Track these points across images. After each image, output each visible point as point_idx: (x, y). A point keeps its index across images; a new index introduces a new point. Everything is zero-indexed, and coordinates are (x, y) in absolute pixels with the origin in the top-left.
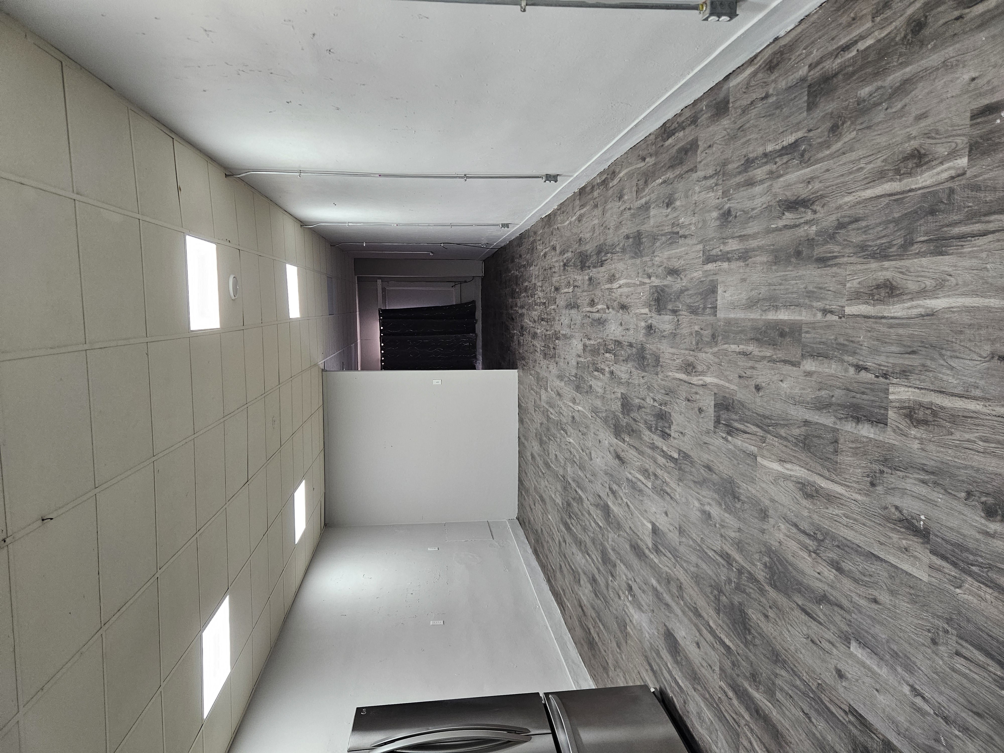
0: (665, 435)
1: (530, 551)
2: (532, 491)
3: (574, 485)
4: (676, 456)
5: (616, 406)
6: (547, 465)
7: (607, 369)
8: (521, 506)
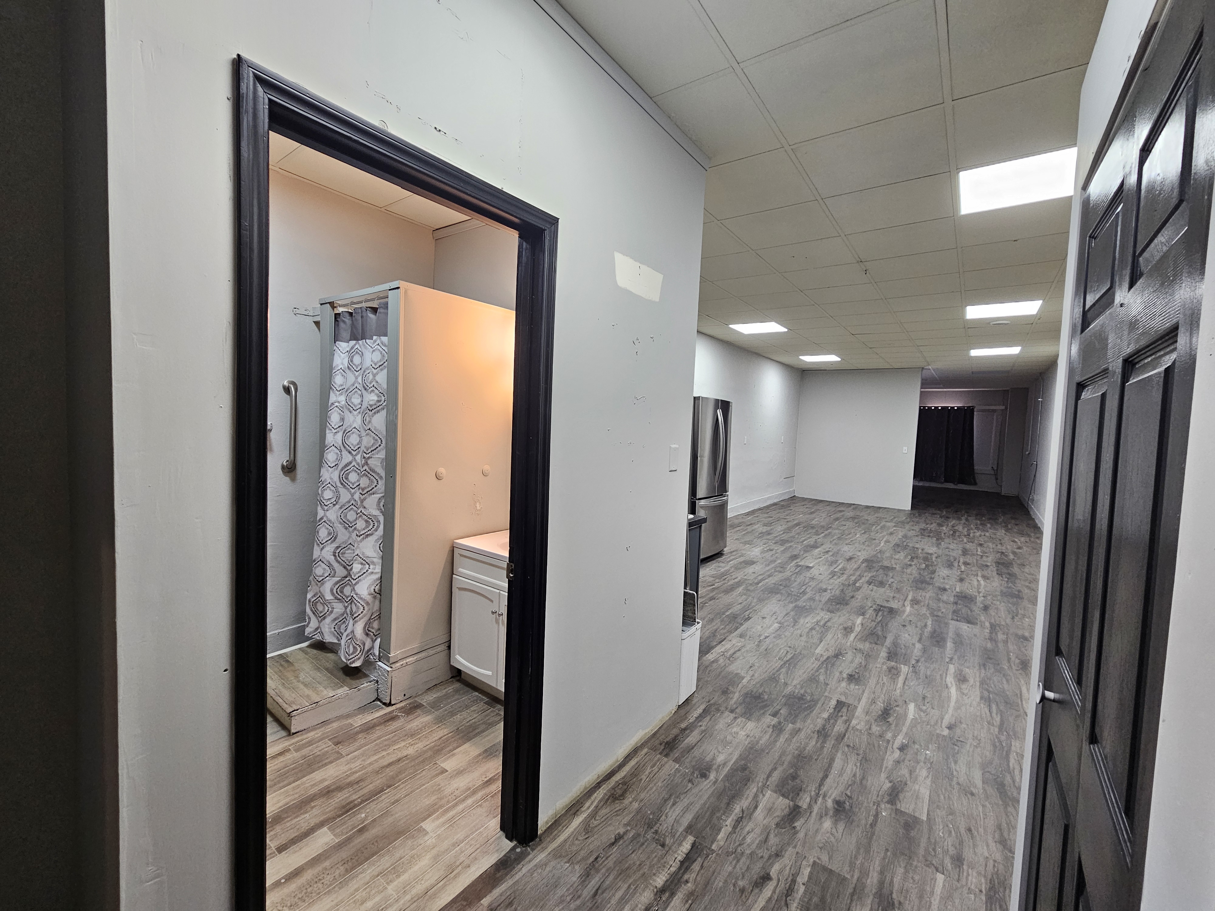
0: (869, 583)
1: (776, 501)
2: (815, 508)
3: (826, 532)
4: (857, 585)
5: (886, 563)
6: (837, 519)
7: (913, 563)
8: (804, 499)
